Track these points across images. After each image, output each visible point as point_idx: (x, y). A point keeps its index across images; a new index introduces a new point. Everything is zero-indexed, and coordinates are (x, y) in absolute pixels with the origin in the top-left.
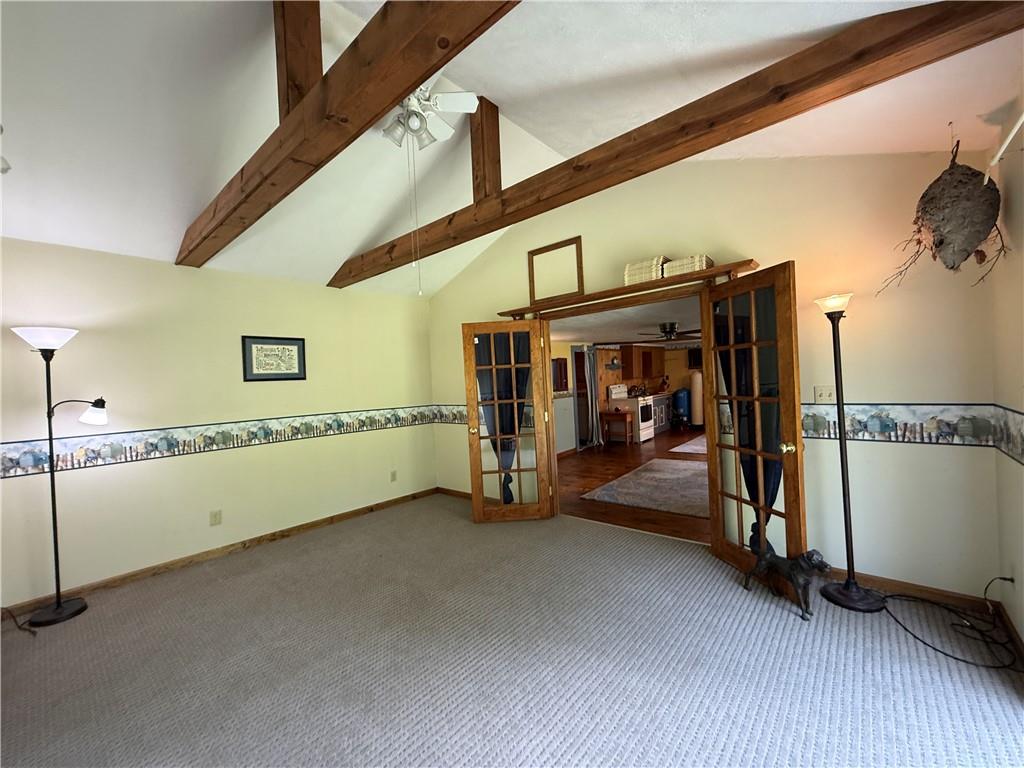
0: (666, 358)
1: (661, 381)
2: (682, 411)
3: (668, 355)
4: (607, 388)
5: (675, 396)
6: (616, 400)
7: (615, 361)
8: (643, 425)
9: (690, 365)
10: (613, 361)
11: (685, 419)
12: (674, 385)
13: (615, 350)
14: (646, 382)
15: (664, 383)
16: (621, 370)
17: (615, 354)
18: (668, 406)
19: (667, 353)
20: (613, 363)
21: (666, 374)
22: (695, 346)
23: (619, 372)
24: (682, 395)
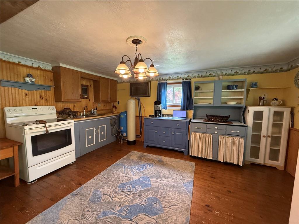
2: (122, 128)
9: (131, 94)
11: (125, 135)
23: (46, 93)
24: (122, 116)
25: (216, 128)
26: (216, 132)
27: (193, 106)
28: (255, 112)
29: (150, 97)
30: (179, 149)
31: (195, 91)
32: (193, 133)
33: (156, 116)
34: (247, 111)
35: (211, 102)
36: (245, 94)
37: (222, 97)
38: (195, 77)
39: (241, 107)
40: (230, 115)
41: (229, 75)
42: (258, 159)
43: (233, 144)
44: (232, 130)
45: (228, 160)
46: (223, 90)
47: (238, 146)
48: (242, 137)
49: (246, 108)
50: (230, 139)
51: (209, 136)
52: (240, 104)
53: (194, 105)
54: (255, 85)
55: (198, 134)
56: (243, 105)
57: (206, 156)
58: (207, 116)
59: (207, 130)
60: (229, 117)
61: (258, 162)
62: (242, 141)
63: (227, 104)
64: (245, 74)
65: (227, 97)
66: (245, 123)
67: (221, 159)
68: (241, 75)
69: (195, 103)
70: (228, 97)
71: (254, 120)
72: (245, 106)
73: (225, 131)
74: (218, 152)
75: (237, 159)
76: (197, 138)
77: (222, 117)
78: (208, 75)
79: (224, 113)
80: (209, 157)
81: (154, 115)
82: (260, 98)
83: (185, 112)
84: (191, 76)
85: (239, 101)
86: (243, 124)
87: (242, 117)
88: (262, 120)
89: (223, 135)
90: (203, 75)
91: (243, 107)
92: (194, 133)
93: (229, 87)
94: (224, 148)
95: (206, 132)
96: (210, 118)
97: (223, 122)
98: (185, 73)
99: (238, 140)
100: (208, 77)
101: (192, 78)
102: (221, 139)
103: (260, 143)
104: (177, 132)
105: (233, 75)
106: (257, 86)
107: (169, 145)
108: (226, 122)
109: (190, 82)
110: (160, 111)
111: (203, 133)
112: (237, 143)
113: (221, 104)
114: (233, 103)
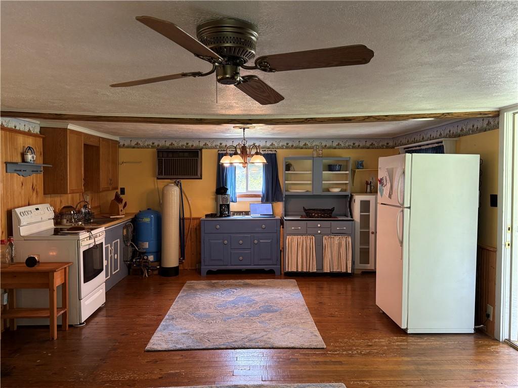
0: (121, 159)
1: (111, 196)
2: (146, 245)
3: (123, 155)
4: (9, 215)
5: (135, 221)
6: (27, 239)
7: (29, 157)
8: (86, 287)
9: (160, 173)
10: (23, 155)
11: (151, 258)
12: (133, 204)
13: (28, 134)
14: (88, 199)
15: (118, 199)
16: (41, 176)
17: (30, 141)
18: (125, 240)
19: (122, 151)
20: (24, 160)
21: (120, 186)
22: (168, 144)
23: (37, 179)
24: (147, 220)
25: (319, 225)
26: (319, 232)
27: (284, 195)
28: (361, 201)
29: (201, 178)
30: (266, 268)
31: (287, 172)
32: (288, 237)
33: (221, 216)
34: (353, 200)
35: (309, 188)
36: (350, 177)
37: (323, 182)
38: (282, 147)
39: (347, 196)
40: (334, 208)
41: (329, 148)
42: (369, 264)
43: (340, 245)
44: (337, 226)
45: (335, 270)
46: (324, 172)
47: (345, 247)
48: (349, 235)
49: (352, 196)
50: (336, 239)
51: (310, 239)
52: (345, 190)
53: (285, 193)
54: (361, 164)
55: (295, 238)
56: (348, 193)
57: (308, 269)
58: (305, 210)
59: (308, 229)
60: (333, 210)
61: (369, 268)
62: (350, 239)
63: (329, 191)
64: (348, 147)
65: (329, 182)
66: (352, 217)
67: (327, 270)
68: (344, 148)
69: (286, 191)
70: (331, 182)
71: (361, 212)
72: (351, 195)
73: (330, 229)
74: (323, 259)
75: (345, 265)
76: (295, 243)
77: (324, 210)
78: (302, 145)
79: (327, 205)
80: (312, 268)
81: (216, 214)
82: (367, 183)
83: (269, 205)
84: (276, 145)
85: (344, 187)
86: (350, 218)
87: (349, 210)
88: (369, 212)
89: (327, 235)
90: (294, 145)
91: (348, 195)
92: (290, 237)
93: (330, 168)
94: (330, 254)
95: (306, 234)
96: (309, 214)
97: (326, 218)
98: (266, 139)
99: (345, 240)
100: (302, 148)
101: (278, 149)
102: (326, 241)
103: (369, 243)
104: (261, 239)
105: (335, 148)
106: (363, 166)
107: (249, 264)
108: (331, 217)
109: (275, 154)
110: (228, 206)
111: (302, 235)
112: (343, 243)
113: (323, 191)
114: (336, 190)
